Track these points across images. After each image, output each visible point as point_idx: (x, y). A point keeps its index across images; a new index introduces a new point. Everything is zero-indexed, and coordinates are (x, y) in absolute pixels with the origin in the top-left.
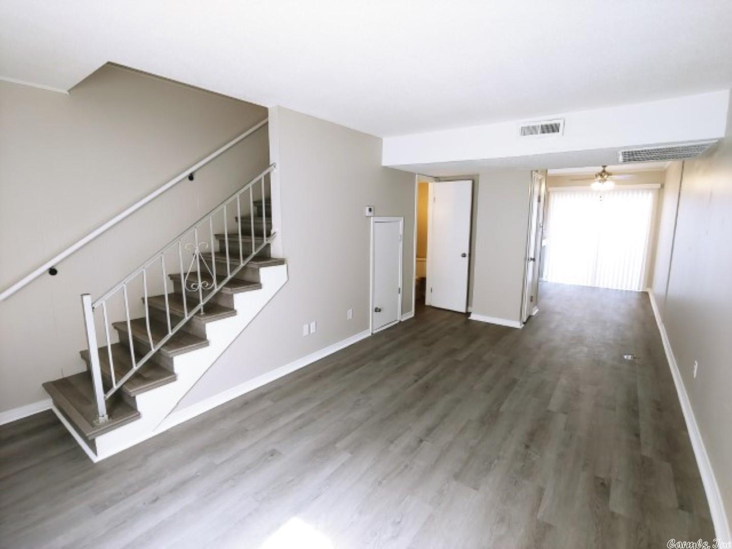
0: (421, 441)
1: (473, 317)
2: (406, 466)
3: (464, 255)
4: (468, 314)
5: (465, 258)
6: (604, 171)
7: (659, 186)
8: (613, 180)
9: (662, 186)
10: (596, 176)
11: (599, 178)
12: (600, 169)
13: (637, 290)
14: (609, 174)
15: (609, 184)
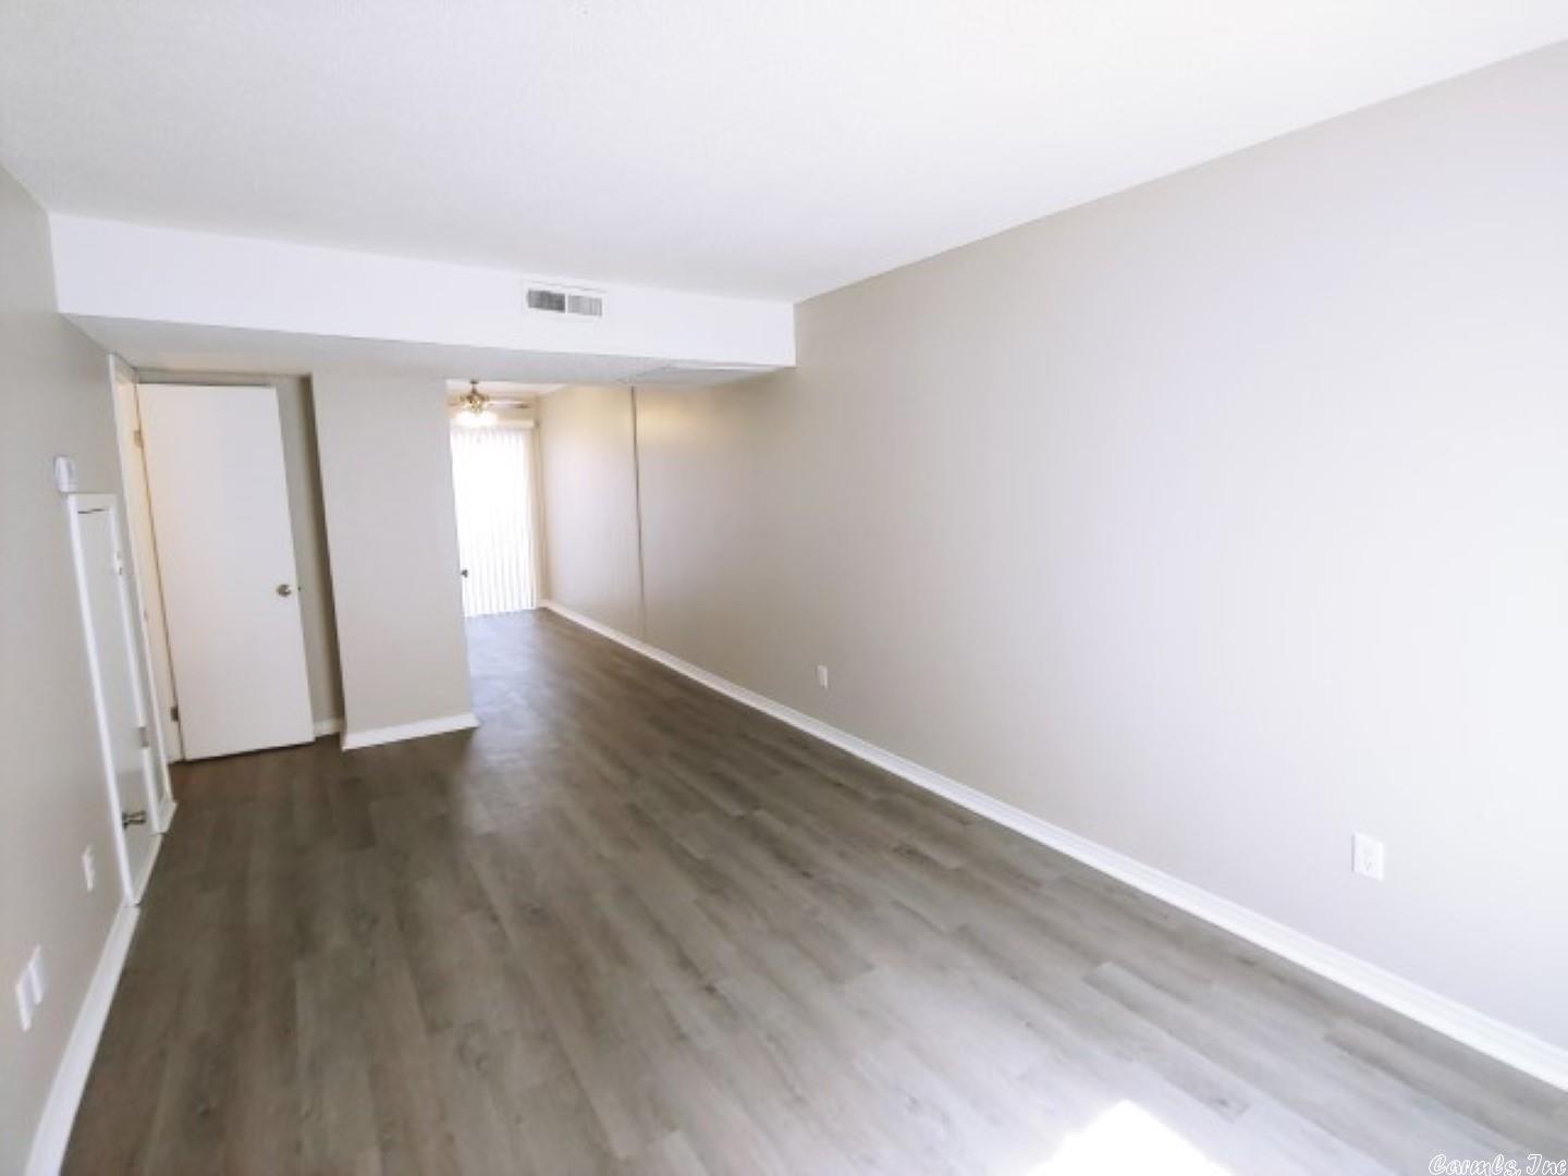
0: (710, 990)
1: (353, 741)
2: (770, 1038)
3: (283, 591)
4: (335, 739)
5: (290, 597)
6: (474, 392)
7: (531, 424)
8: (491, 408)
9: (537, 424)
10: (462, 399)
11: (468, 404)
12: (466, 387)
13: (530, 608)
14: (483, 398)
15: (487, 418)
